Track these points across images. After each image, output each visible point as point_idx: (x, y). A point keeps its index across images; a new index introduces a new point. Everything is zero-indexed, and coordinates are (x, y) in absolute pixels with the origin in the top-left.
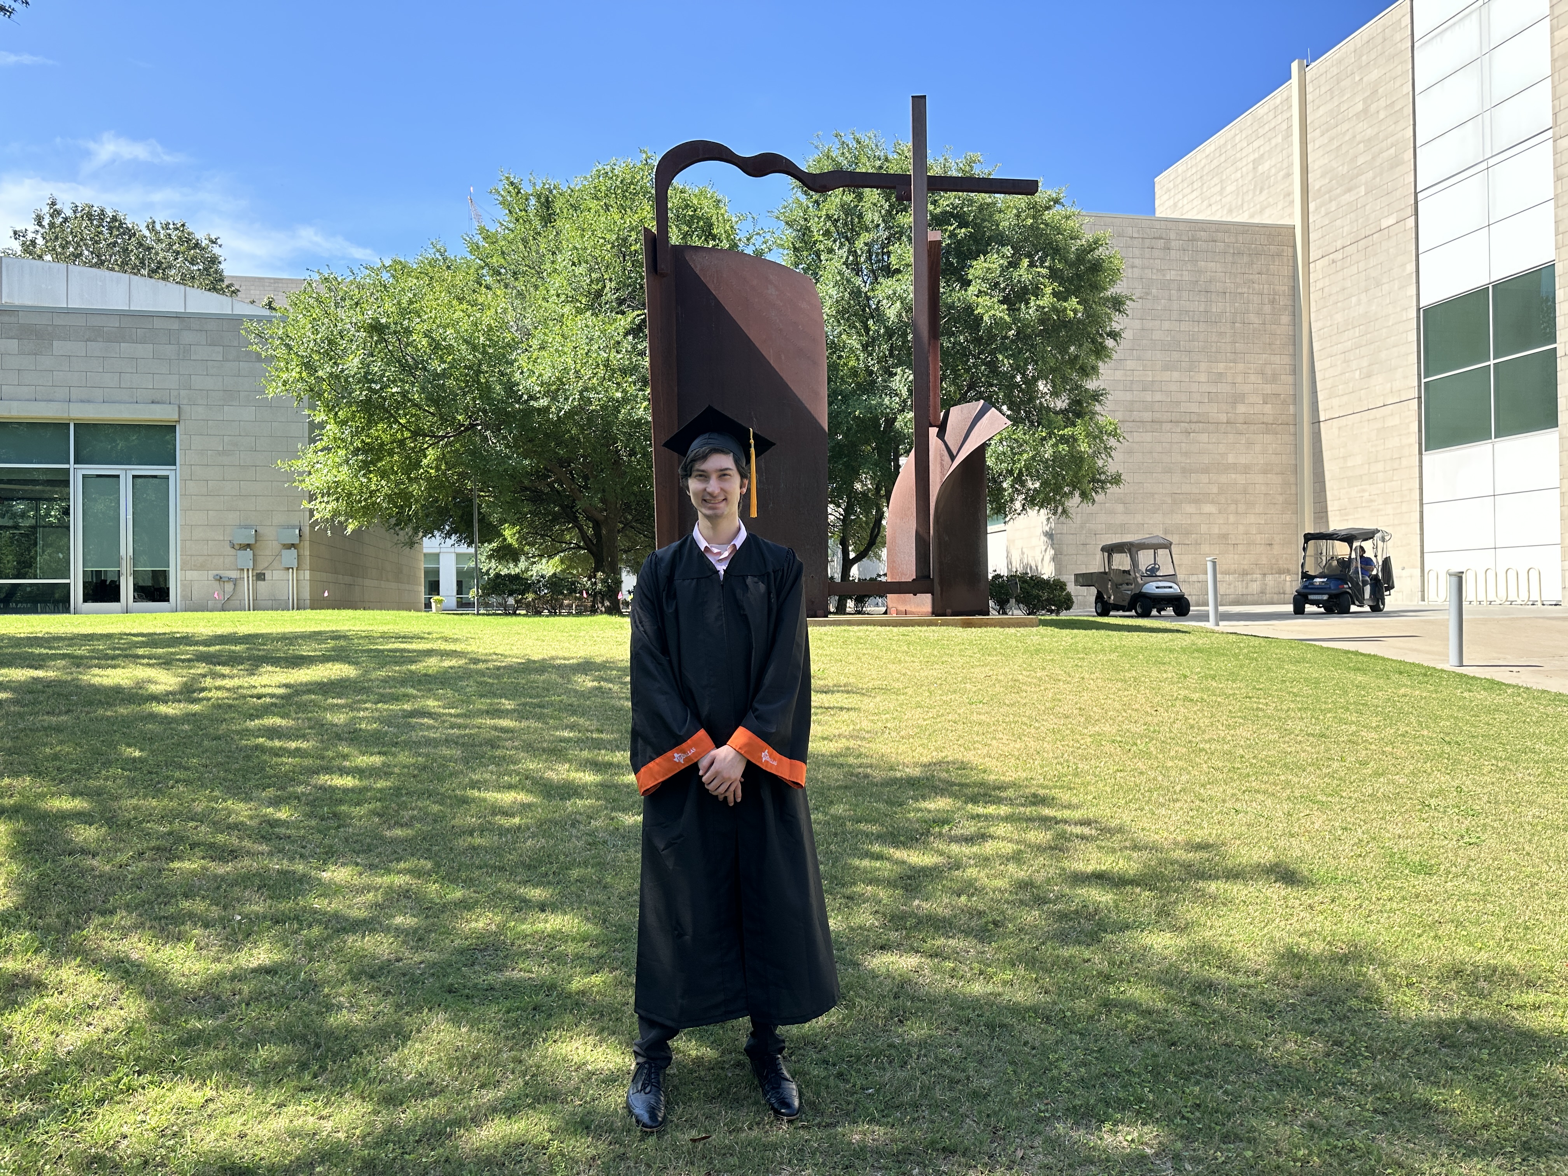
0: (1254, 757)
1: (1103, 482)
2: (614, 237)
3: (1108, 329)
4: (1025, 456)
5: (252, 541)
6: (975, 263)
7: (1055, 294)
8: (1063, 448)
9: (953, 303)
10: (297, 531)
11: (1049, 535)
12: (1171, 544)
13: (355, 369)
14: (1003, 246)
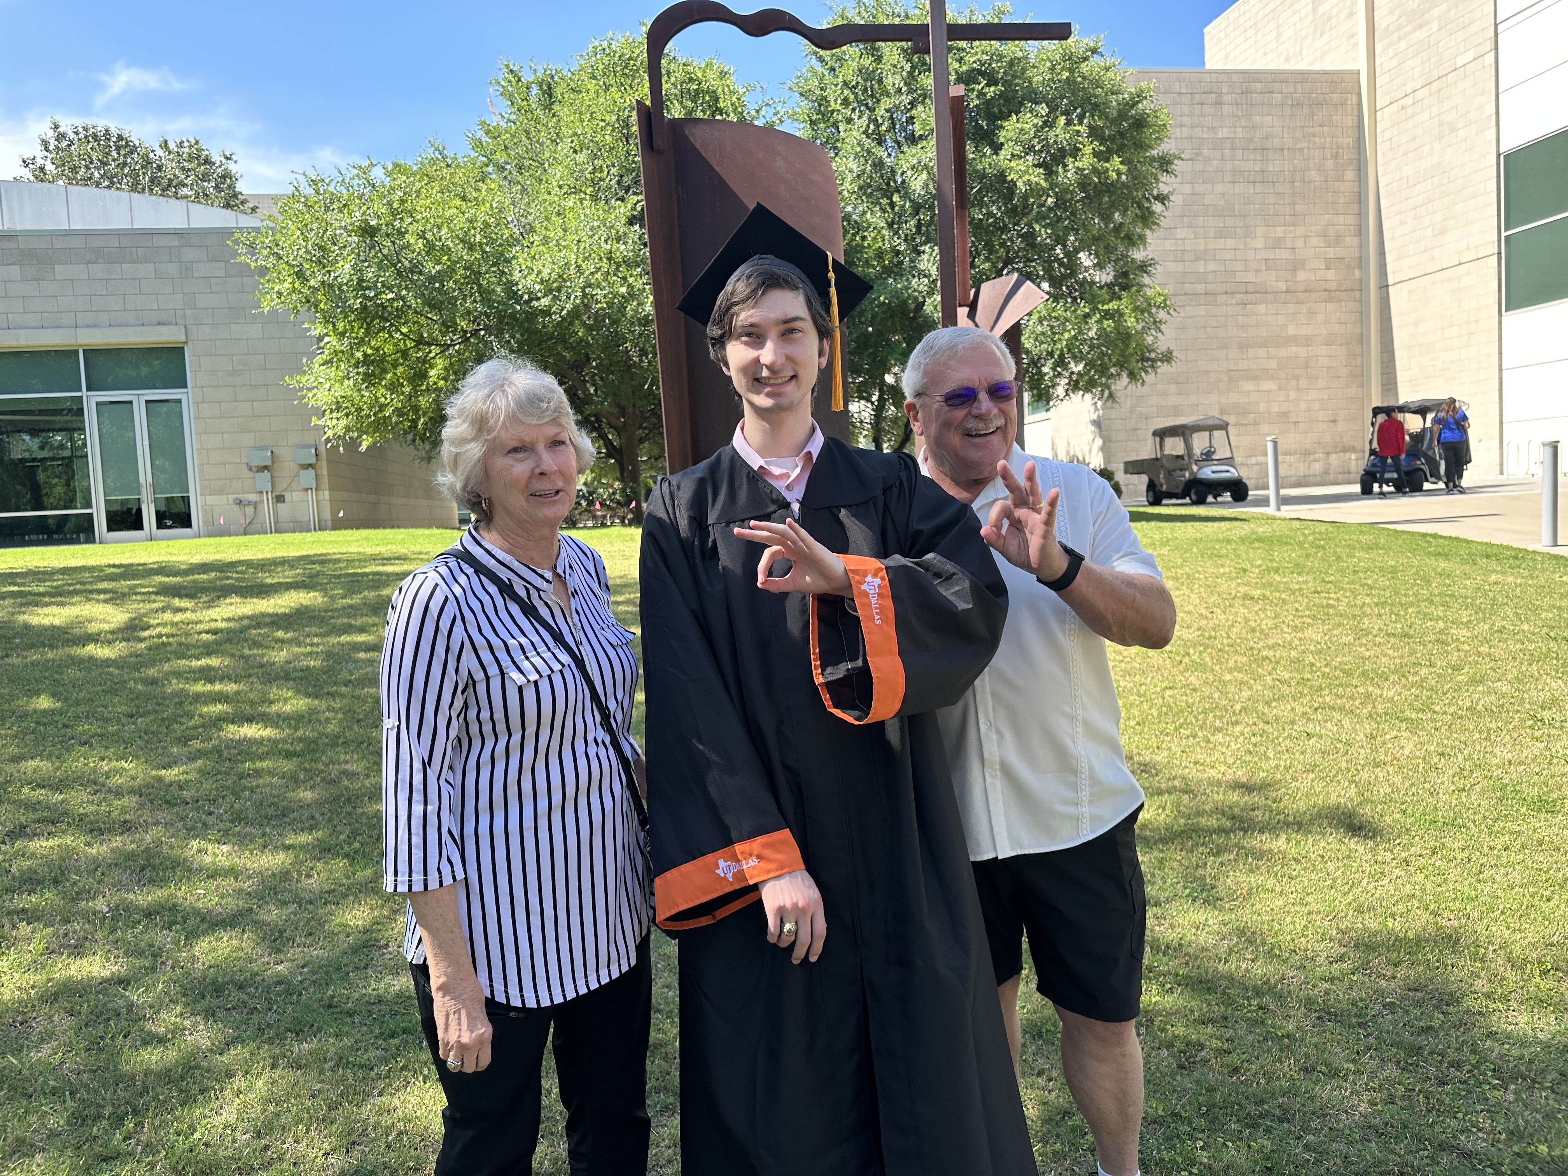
0: (1327, 665)
1: (1153, 360)
2: (614, 118)
3: (1155, 192)
4: (1066, 335)
5: (269, 463)
6: (1007, 123)
7: (1095, 154)
8: (1108, 324)
9: (984, 169)
10: (313, 451)
11: (1097, 423)
12: (1227, 424)
13: (348, 276)
14: (1036, 103)
